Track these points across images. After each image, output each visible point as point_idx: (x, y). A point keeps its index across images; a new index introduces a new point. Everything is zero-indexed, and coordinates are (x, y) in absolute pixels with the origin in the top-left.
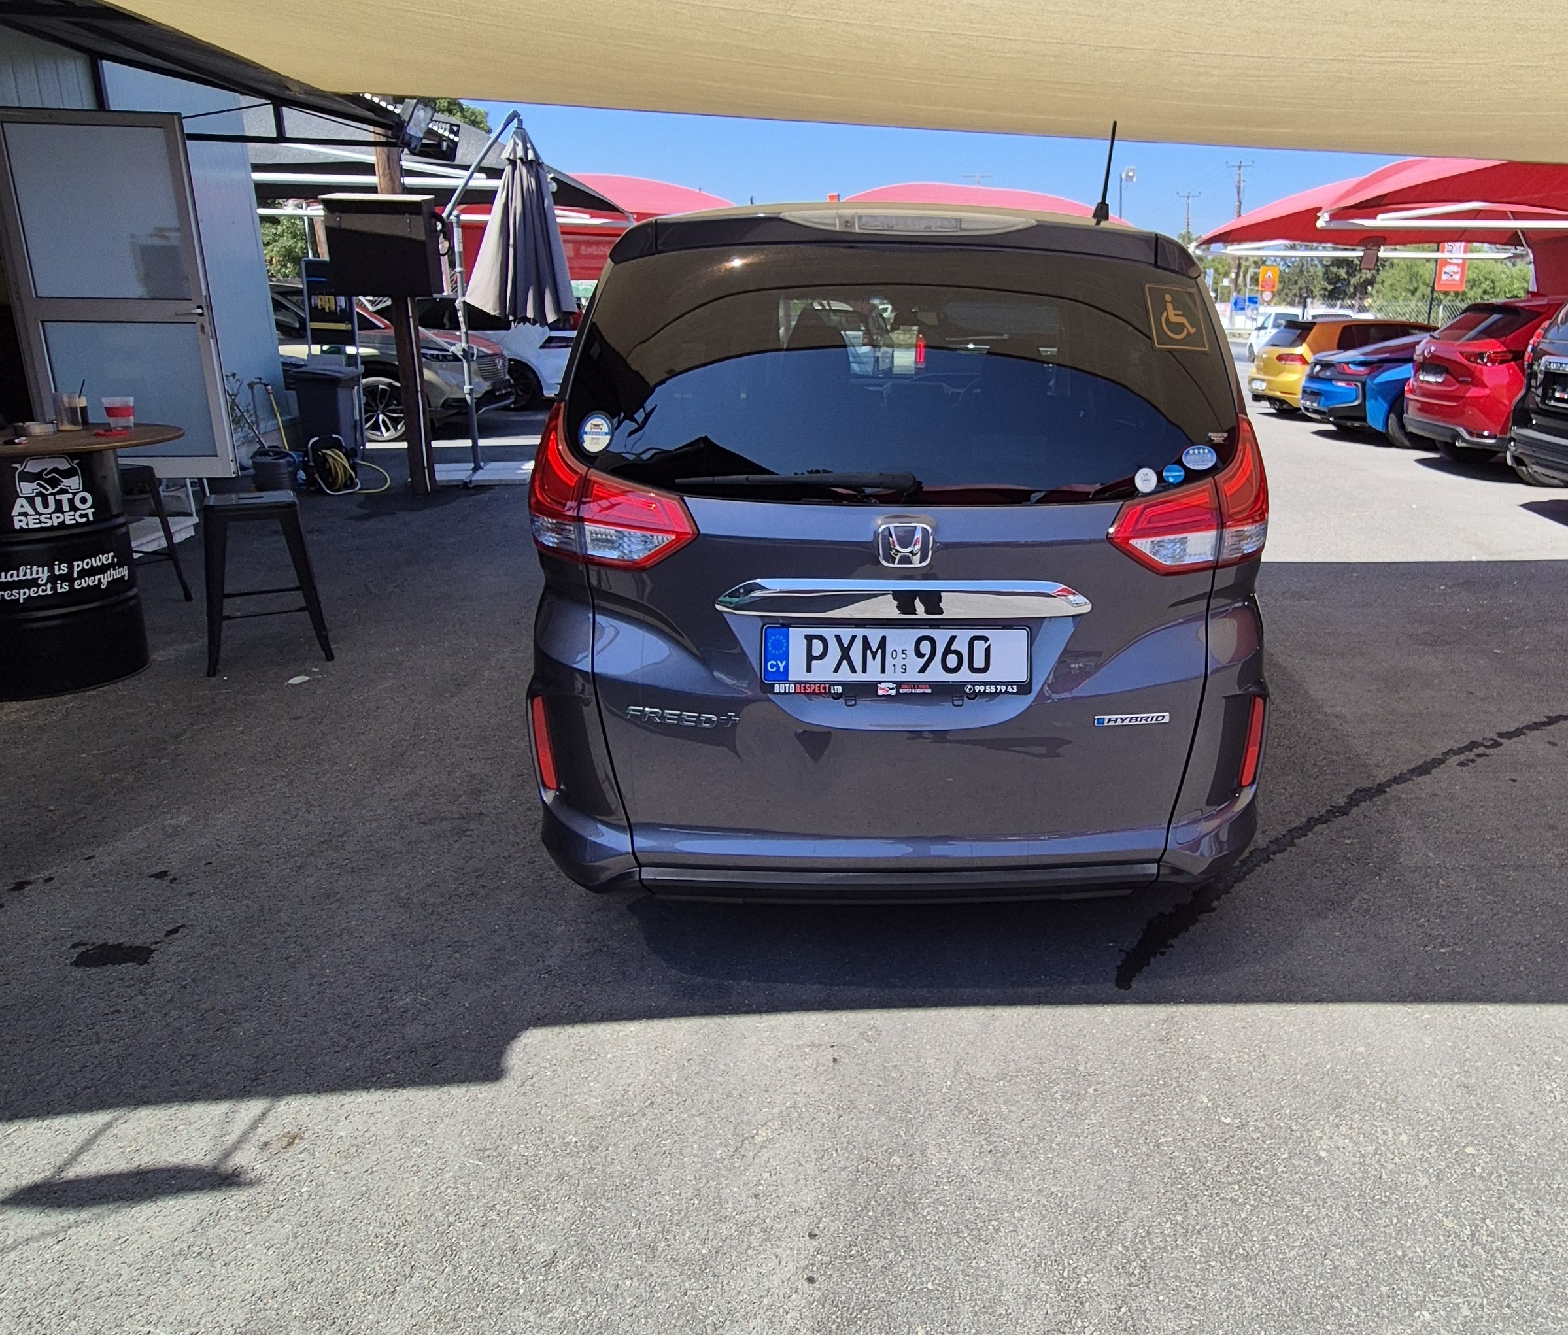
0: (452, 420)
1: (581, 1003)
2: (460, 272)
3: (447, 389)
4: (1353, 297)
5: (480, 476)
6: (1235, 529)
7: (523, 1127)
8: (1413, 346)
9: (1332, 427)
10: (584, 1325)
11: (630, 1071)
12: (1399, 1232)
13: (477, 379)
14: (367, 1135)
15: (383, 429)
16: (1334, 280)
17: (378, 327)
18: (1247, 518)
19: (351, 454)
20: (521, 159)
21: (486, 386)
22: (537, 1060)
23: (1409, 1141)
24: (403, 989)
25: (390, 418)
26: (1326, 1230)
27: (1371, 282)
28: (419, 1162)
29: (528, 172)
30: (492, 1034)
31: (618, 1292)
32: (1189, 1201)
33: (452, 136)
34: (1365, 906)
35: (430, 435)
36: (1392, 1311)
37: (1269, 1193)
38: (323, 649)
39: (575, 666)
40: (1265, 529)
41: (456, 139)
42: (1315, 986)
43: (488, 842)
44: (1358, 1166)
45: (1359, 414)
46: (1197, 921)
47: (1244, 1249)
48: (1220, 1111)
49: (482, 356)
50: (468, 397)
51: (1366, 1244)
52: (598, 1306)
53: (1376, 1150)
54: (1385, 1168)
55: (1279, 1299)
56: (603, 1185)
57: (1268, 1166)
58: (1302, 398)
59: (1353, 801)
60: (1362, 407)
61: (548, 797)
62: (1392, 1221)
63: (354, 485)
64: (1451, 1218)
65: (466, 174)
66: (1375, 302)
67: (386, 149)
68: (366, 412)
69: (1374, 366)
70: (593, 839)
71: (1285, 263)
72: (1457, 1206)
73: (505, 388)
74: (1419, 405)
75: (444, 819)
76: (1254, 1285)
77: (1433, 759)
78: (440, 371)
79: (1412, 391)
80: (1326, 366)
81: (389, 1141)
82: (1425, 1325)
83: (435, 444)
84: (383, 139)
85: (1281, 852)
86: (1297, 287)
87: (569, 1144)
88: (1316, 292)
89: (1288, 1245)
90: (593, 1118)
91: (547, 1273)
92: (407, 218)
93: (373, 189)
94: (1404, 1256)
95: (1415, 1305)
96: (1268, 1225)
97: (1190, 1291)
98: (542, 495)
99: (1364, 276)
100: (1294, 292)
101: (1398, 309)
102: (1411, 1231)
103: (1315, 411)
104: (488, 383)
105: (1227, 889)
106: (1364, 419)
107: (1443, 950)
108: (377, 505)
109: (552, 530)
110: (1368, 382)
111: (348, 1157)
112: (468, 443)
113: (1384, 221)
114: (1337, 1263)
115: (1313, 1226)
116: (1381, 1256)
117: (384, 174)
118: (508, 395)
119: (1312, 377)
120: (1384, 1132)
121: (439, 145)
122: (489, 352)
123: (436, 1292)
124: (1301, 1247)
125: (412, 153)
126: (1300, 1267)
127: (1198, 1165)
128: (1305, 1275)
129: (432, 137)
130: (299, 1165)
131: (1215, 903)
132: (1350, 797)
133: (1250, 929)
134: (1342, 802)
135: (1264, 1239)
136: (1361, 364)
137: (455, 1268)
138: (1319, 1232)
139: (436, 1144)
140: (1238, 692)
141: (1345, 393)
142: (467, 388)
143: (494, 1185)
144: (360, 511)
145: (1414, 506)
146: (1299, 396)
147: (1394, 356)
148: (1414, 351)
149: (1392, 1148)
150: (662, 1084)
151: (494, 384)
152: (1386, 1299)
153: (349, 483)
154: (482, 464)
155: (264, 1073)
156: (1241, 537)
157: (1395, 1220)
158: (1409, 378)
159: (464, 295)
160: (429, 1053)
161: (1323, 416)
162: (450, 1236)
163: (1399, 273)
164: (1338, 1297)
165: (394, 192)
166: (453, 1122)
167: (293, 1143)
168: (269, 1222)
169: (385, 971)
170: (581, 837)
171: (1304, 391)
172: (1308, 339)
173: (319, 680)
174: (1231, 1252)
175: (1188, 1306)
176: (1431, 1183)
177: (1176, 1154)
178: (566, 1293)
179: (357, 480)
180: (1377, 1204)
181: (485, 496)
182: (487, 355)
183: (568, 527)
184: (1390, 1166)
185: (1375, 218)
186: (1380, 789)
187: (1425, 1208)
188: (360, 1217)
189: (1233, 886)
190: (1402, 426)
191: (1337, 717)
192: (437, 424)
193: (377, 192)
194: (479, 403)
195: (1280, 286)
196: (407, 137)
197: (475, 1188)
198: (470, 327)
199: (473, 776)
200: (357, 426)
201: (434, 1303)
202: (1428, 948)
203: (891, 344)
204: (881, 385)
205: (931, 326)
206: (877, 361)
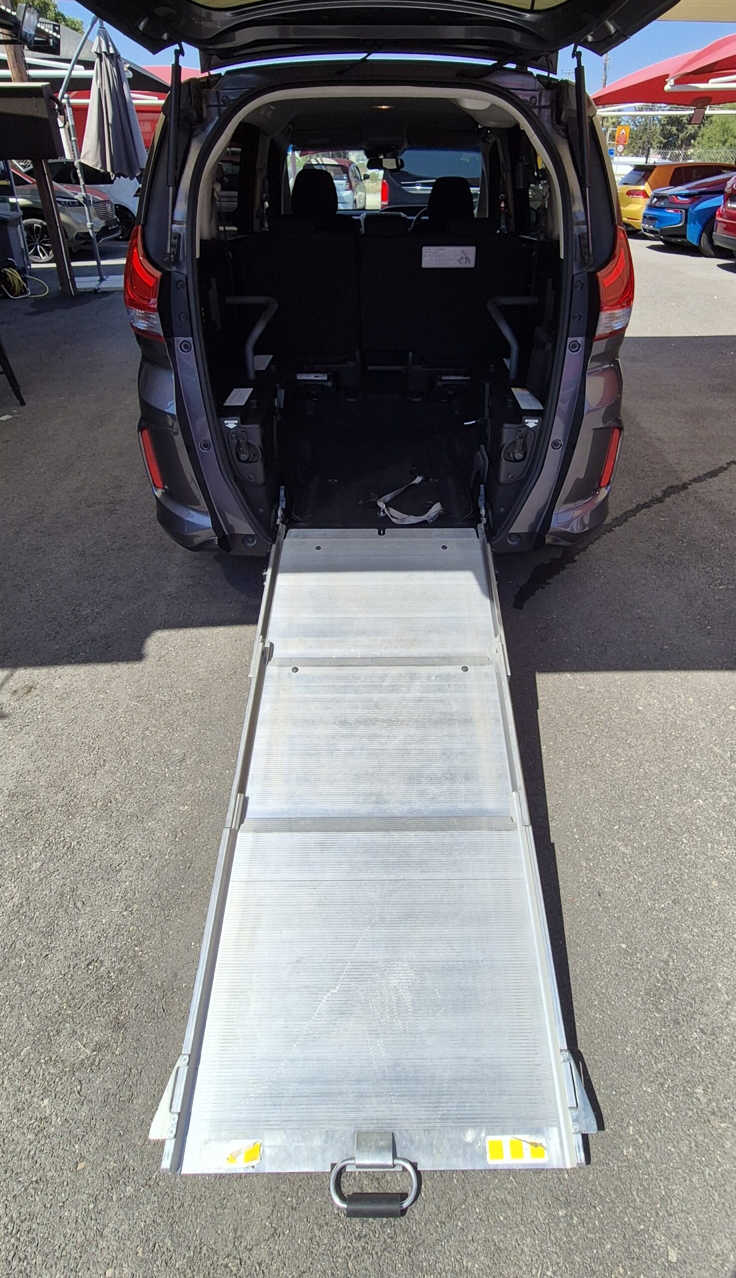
0: (83, 247)
1: (189, 613)
2: (75, 141)
3: (75, 226)
4: (680, 147)
5: (104, 285)
6: (609, 312)
7: (161, 684)
8: (725, 181)
9: (661, 243)
10: (204, 794)
11: (221, 654)
12: (686, 754)
13: (97, 219)
14: (72, 687)
15: (41, 255)
16: (667, 135)
17: (29, 183)
18: (616, 305)
19: (22, 271)
20: (105, 53)
21: (102, 223)
22: (166, 646)
23: (694, 701)
24: (85, 604)
25: (44, 247)
26: (641, 752)
27: (693, 137)
28: (103, 703)
29: (111, 63)
30: (139, 630)
31: (222, 777)
32: (557, 734)
33: (55, 34)
34: (672, 560)
35: (69, 259)
36: (680, 798)
37: (607, 730)
38: (18, 398)
39: (166, 410)
40: (630, 312)
41: (58, 36)
42: (639, 608)
43: (128, 517)
44: (662, 715)
45: (681, 233)
46: (565, 568)
47: (590, 761)
48: (577, 682)
49: (96, 203)
50: (90, 231)
51: (665, 760)
52: (211, 784)
53: (674, 706)
54: (679, 717)
55: (611, 790)
56: (210, 718)
57: (606, 714)
58: (643, 223)
59: (667, 493)
60: (684, 228)
61: (158, 493)
62: (681, 747)
63: (26, 292)
64: (718, 747)
65: (69, 66)
66: (695, 151)
67: (12, 46)
68: (29, 243)
69: (695, 197)
70: (188, 519)
71: (635, 123)
72: (722, 740)
73: (115, 225)
74: (725, 225)
75: (100, 503)
76: (596, 782)
77: (720, 467)
78: (71, 213)
79: (721, 216)
80: (661, 198)
81: (85, 691)
82: (699, 807)
83: (73, 264)
84: (9, 38)
85: (619, 525)
86: (641, 141)
87: (188, 694)
88: (655, 144)
89: (617, 760)
90: (201, 680)
91: (181, 765)
92: (34, 100)
93: (8, 79)
94: (688, 768)
95: (694, 796)
96: (605, 748)
97: (558, 784)
98: (132, 294)
99: (689, 132)
100: (639, 145)
101: (712, 156)
102: (693, 754)
103: (651, 232)
104: (103, 222)
105: (584, 549)
106: (685, 237)
107: (721, 587)
108: (43, 305)
109: (142, 318)
110: (690, 209)
111: (62, 699)
112: (94, 263)
113: (714, 84)
114: (647, 771)
115: (633, 749)
116: (674, 767)
117: (14, 67)
118: (116, 230)
119: (651, 207)
120: (679, 696)
121: (47, 42)
122: (101, 199)
123: (119, 774)
124: (625, 761)
125: (30, 49)
126: (625, 773)
127: (563, 713)
128: (627, 777)
129: (42, 36)
130: (35, 704)
131: (576, 557)
132: (665, 492)
133: (598, 573)
134: (659, 494)
135: (603, 756)
136: (686, 196)
137: (128, 761)
138: (637, 753)
139: (112, 693)
140: (603, 426)
141: (673, 218)
142: (89, 224)
143: (147, 716)
144: (33, 310)
145: (716, 297)
146: (641, 221)
147: (710, 189)
148: (726, 185)
149: (683, 705)
150: (241, 661)
151: (107, 222)
152: (676, 792)
153: (23, 291)
154: (105, 277)
155: (10, 651)
156: (612, 318)
157: (683, 747)
158: (720, 206)
159: (79, 158)
160: (104, 641)
161: (656, 235)
162: (124, 744)
163: (715, 129)
164: (647, 790)
165: (23, 81)
166: (120, 680)
167: (30, 691)
168: (22, 734)
169: (73, 593)
170: (181, 518)
171: (644, 217)
172: (649, 179)
173: (17, 418)
174: (583, 763)
175: (556, 793)
176: (707, 726)
177: (550, 706)
178: (193, 777)
179: (28, 289)
180: (673, 738)
181: (108, 298)
182: (100, 202)
183: (152, 316)
184: (682, 716)
185: (707, 82)
186: (685, 486)
187: (702, 740)
188: (72, 733)
189: (587, 547)
190: (711, 241)
191: (658, 439)
192: (74, 251)
193: (11, 81)
194: (99, 235)
195: (630, 141)
196: (24, 35)
197: (136, 718)
198: (87, 182)
199: (116, 477)
200: (23, 253)
201: (118, 780)
202: (711, 586)
203: (364, 190)
204: (359, 215)
205: (391, 171)
206: (355, 202)
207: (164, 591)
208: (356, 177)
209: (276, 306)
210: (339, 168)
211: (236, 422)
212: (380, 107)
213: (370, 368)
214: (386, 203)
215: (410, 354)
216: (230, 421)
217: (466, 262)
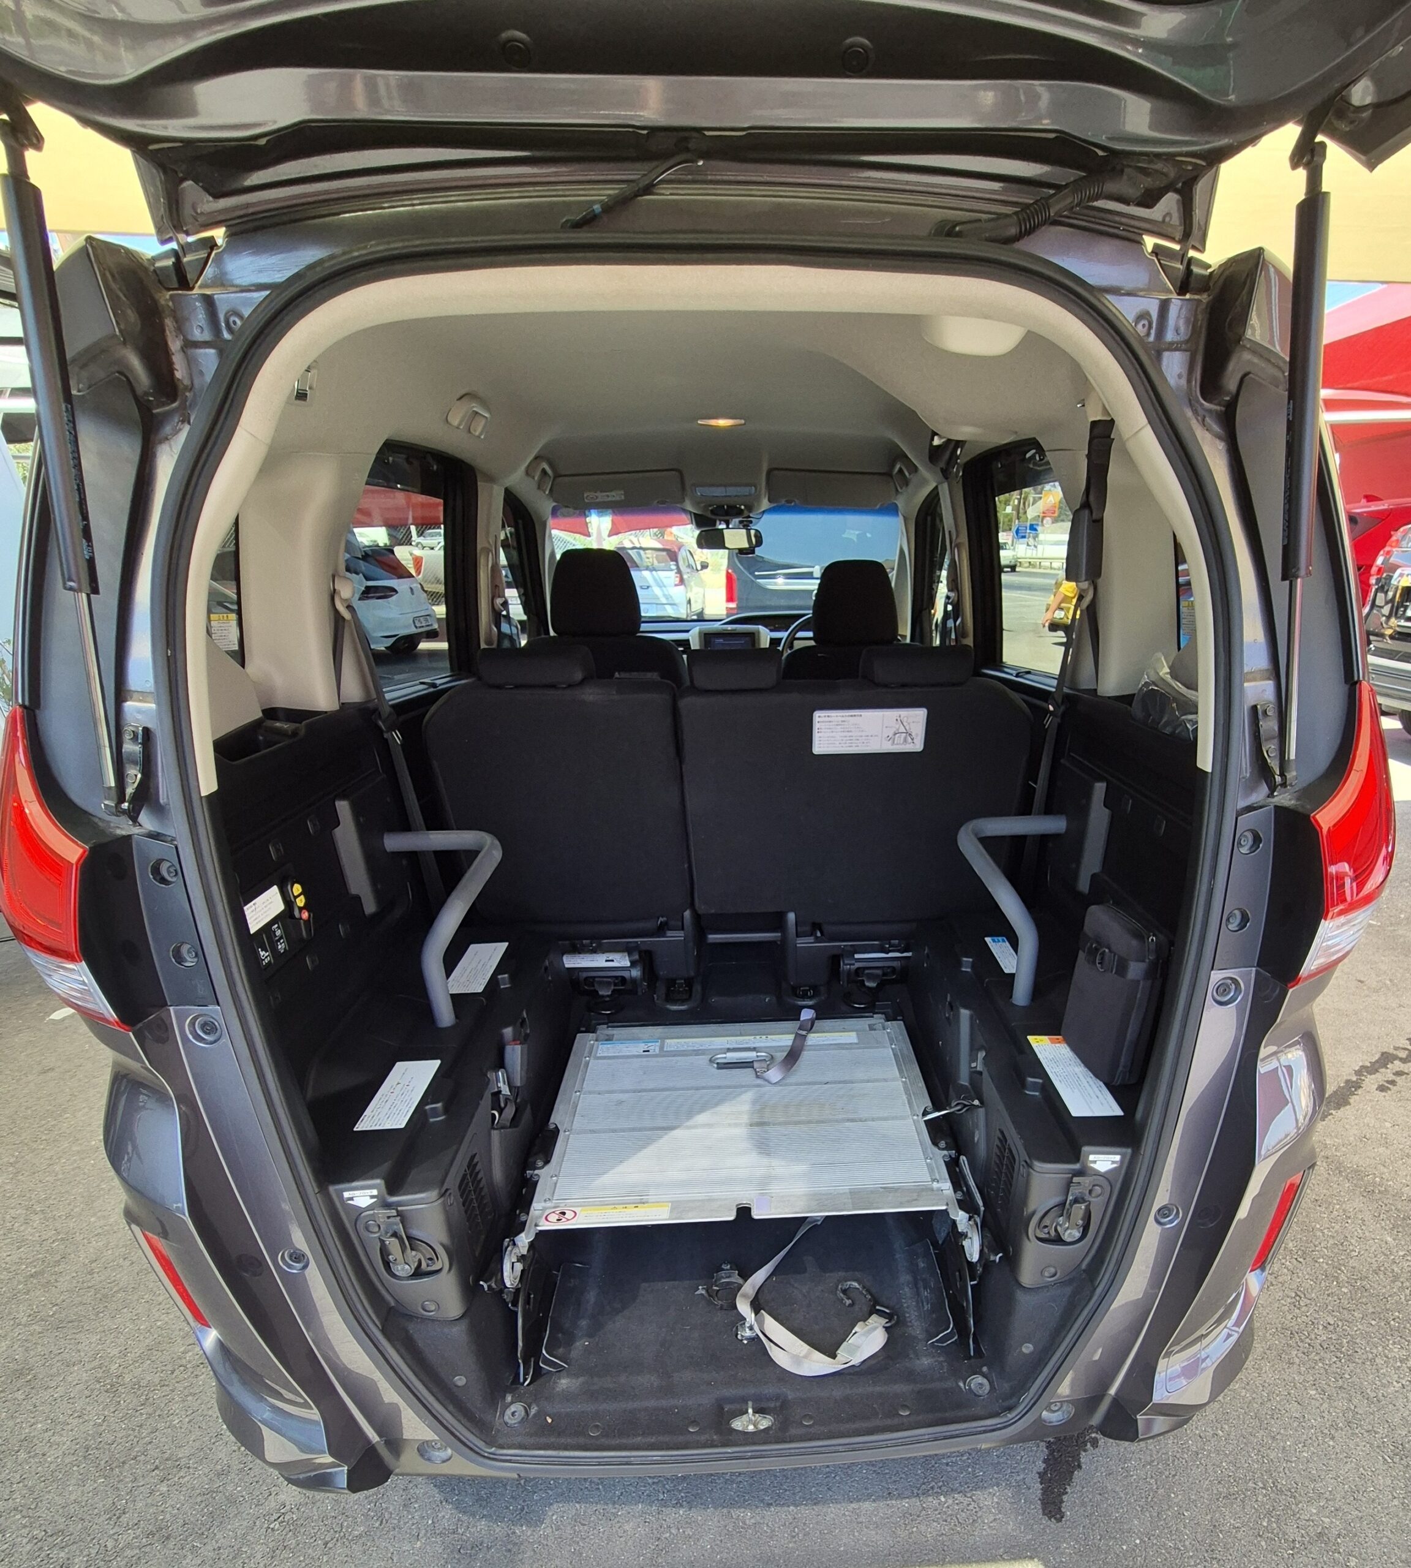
77: (1346, 1082)
203: (701, 584)
204: (687, 631)
205: (741, 551)
206: (689, 602)
207: (272, 1504)
208: (689, 566)
209: (497, 855)
210: (664, 553)
211: (375, 1192)
212: (713, 422)
213: (713, 938)
214: (733, 605)
215: (791, 916)
216: (357, 1193)
217: (905, 740)
